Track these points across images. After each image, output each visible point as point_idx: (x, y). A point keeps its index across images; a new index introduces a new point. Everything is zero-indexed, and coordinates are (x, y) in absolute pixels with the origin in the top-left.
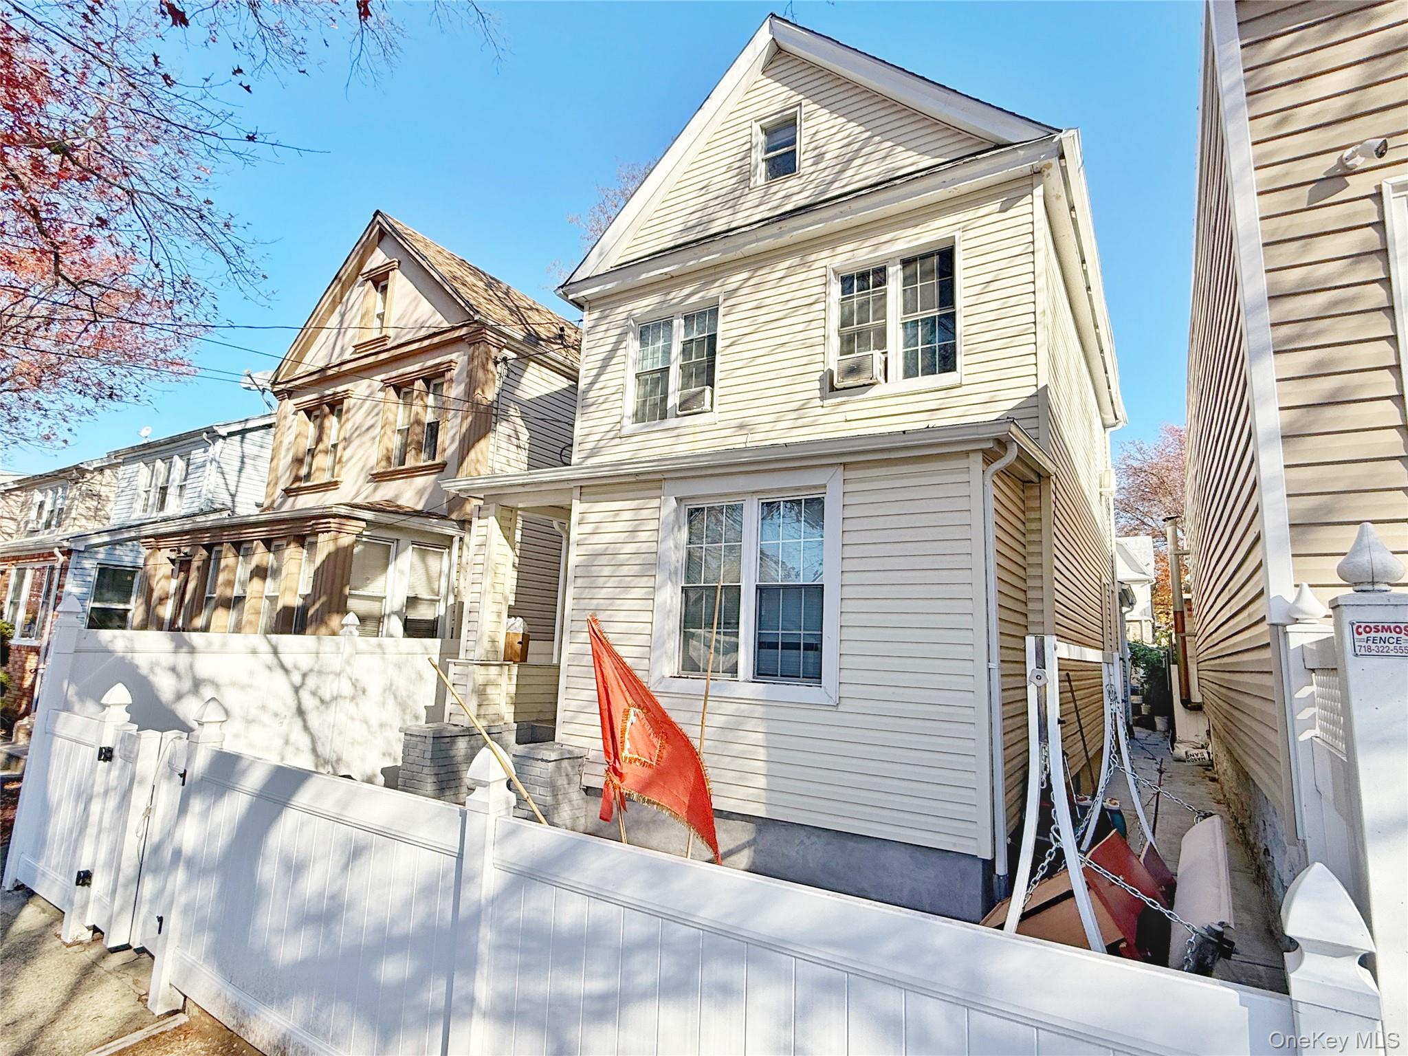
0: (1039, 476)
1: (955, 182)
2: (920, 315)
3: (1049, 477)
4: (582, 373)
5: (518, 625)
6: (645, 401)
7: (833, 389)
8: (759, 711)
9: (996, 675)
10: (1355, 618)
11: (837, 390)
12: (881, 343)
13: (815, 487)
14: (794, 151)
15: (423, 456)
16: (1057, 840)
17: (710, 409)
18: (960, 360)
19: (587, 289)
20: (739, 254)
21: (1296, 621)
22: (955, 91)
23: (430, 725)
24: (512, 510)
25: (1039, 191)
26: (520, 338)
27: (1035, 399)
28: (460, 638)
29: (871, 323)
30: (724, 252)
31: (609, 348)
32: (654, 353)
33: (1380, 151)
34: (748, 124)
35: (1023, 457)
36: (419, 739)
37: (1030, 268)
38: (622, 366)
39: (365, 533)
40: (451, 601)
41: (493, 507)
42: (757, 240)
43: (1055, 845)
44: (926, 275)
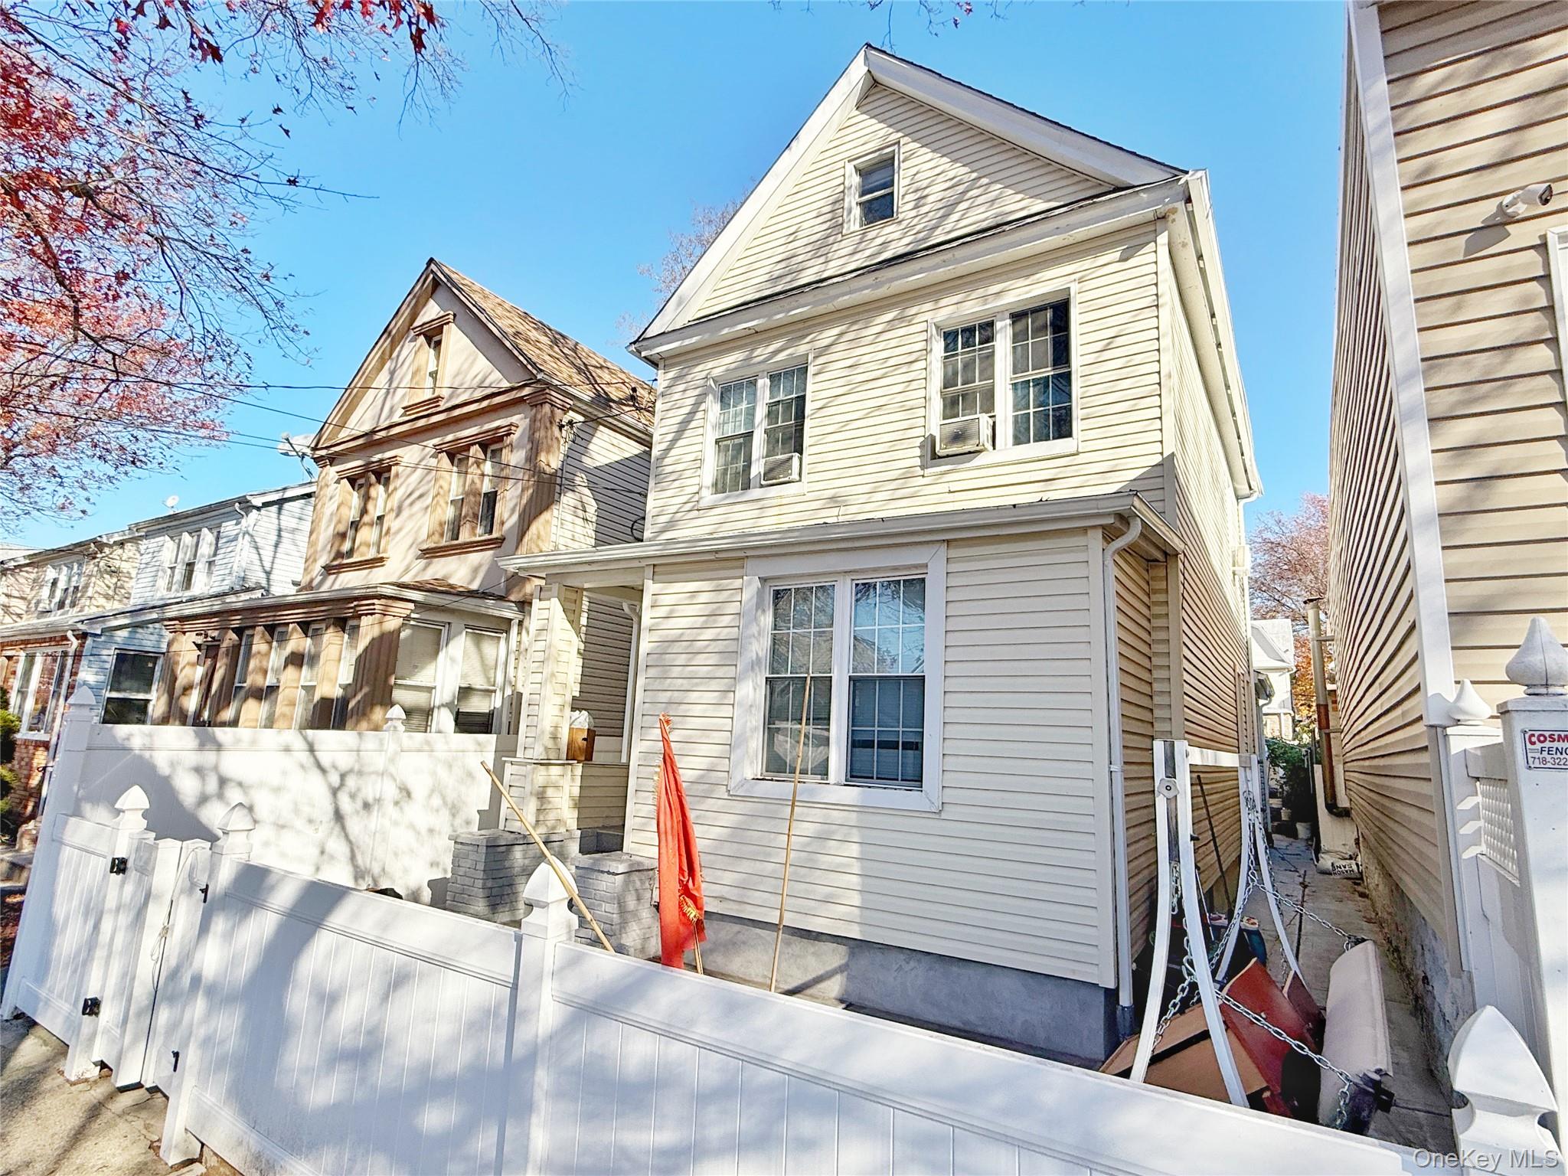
0: (1166, 554)
1: (1071, 227)
2: (1032, 374)
3: (1177, 555)
4: (656, 438)
5: (583, 720)
6: (726, 470)
7: (935, 456)
8: (853, 818)
9: (1118, 779)
10: (1527, 726)
11: (940, 457)
12: (989, 406)
13: (916, 567)
14: (892, 193)
15: (479, 530)
16: (1190, 974)
17: (798, 478)
18: (1077, 426)
19: (661, 345)
20: (830, 307)
21: (1457, 722)
22: (1070, 129)
23: (483, 832)
24: (578, 590)
25: (1163, 239)
26: (587, 398)
27: (1159, 468)
28: (517, 733)
29: (977, 383)
30: (815, 304)
31: (687, 410)
32: (736, 415)
33: (1544, 197)
34: (841, 164)
35: (1147, 533)
36: (470, 848)
37: (1154, 323)
38: (700, 431)
39: (413, 615)
40: (508, 692)
41: (555, 587)
42: (850, 292)
43: (1188, 979)
44: (1039, 331)
